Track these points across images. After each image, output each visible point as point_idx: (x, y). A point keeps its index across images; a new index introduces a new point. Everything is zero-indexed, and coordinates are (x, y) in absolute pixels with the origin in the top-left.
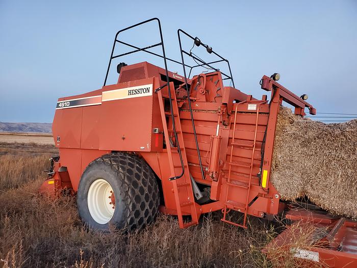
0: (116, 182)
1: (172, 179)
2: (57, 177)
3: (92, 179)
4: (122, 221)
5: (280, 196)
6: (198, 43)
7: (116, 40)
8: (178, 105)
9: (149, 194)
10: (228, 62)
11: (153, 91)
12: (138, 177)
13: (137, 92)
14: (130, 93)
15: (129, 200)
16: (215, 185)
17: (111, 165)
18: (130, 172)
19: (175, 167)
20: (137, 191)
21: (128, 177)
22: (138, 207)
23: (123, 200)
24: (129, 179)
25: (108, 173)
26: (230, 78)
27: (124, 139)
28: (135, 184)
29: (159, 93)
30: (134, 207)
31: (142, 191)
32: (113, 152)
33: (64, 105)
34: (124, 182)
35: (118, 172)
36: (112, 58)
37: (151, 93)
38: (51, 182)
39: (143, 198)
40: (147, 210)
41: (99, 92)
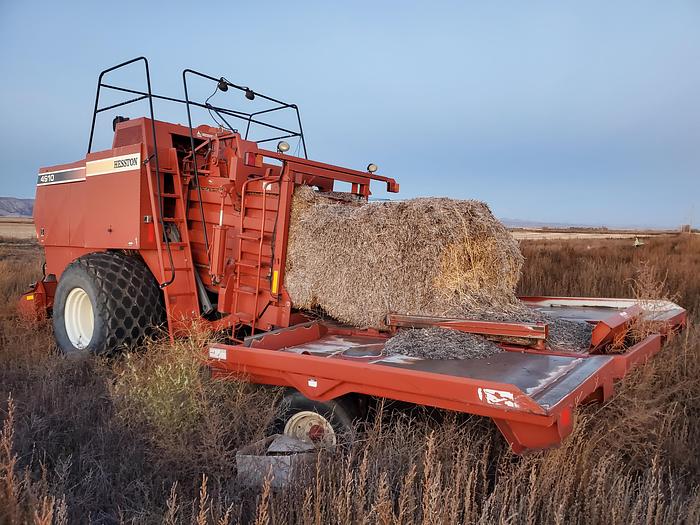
0: (91, 291)
1: (163, 285)
2: (40, 290)
3: (68, 288)
4: (100, 343)
5: (292, 304)
6: (224, 86)
7: (100, 85)
8: (182, 180)
9: (140, 309)
10: (296, 108)
11: (141, 162)
12: (123, 284)
13: (124, 163)
14: (117, 165)
15: (108, 315)
16: (222, 292)
17: (88, 268)
18: (111, 277)
19: (165, 270)
20: (120, 303)
21: (107, 284)
22: (121, 323)
23: (100, 315)
24: (109, 286)
25: (83, 278)
26: (296, 134)
27: (110, 231)
28: (117, 294)
29: (148, 165)
30: (115, 323)
31: (127, 302)
32: (109, 250)
33: (48, 179)
34: (101, 291)
35: (95, 277)
36: (96, 111)
37: (138, 167)
38: (30, 297)
39: (129, 312)
40: (136, 328)
41: (82, 163)
